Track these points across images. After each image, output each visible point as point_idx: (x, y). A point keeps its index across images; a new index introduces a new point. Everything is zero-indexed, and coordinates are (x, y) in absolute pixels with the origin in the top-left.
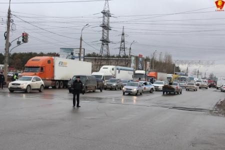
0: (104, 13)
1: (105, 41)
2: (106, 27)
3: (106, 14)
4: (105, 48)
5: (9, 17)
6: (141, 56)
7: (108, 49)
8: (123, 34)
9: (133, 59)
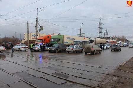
0: (100, 23)
1: (100, 32)
2: (100, 28)
3: (100, 24)
4: (100, 34)
5: (37, 20)
6: (114, 37)
7: (101, 35)
8: (107, 30)
9: (111, 38)
